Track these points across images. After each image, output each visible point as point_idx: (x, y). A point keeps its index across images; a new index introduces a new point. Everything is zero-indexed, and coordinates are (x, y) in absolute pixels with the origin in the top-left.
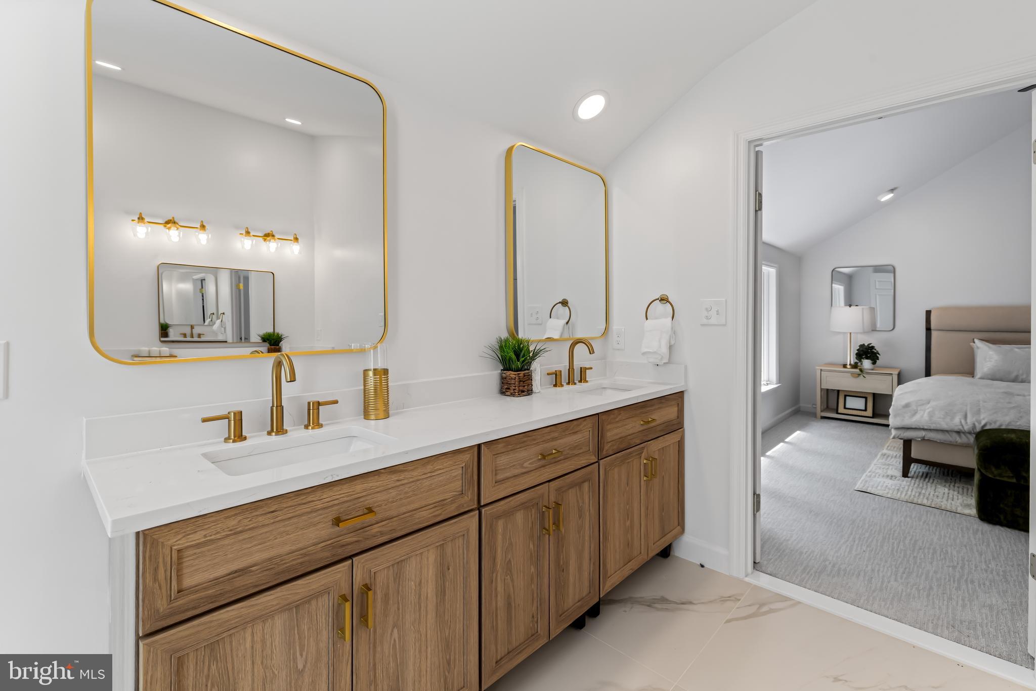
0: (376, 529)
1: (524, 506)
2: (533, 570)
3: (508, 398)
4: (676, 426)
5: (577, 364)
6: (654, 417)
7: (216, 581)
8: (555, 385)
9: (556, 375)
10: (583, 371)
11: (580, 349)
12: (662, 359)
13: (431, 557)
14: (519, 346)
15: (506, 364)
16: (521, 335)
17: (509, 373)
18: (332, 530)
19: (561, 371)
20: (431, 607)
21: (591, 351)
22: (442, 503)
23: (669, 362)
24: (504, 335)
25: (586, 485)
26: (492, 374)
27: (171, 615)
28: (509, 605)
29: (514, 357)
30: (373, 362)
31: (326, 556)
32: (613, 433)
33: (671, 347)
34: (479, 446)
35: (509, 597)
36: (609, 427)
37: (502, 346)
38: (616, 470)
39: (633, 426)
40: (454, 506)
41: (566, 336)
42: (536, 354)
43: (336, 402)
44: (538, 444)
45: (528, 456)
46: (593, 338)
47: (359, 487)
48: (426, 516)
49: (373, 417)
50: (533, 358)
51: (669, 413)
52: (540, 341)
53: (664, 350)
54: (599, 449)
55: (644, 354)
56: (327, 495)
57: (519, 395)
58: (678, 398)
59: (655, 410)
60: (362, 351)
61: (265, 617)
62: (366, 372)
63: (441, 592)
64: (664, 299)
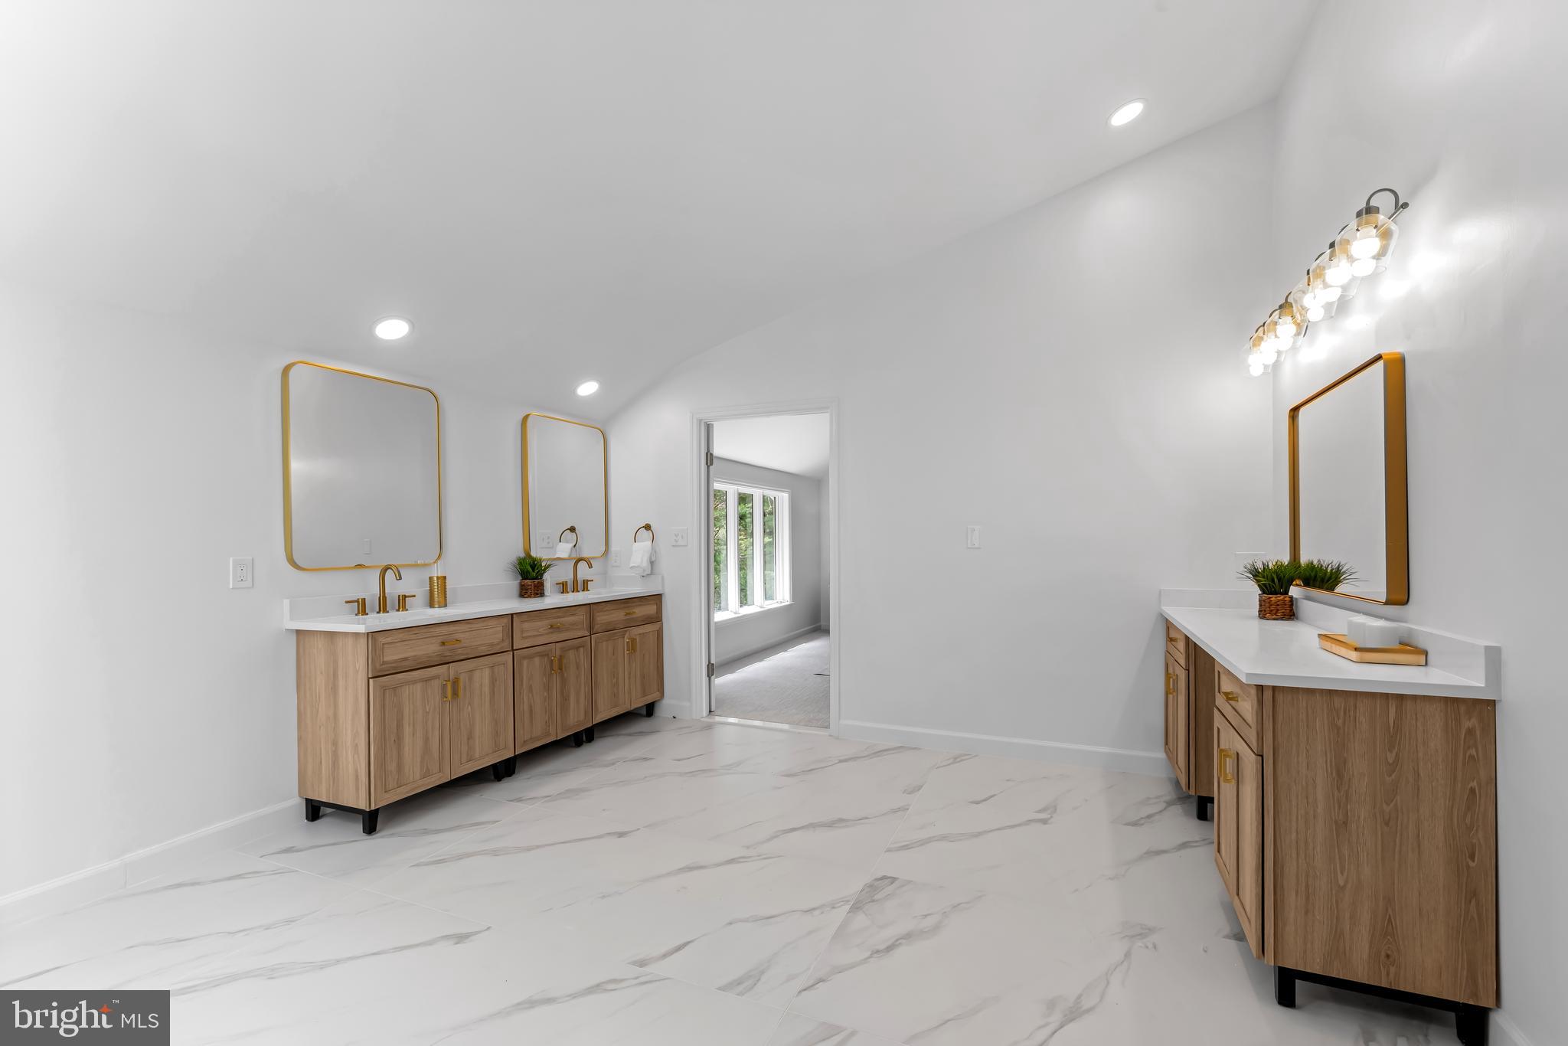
0: (460, 651)
1: (541, 655)
2: (546, 694)
3: (526, 600)
4: (657, 618)
5: (581, 576)
6: (634, 610)
7: (396, 661)
8: (562, 593)
9: (563, 584)
10: (586, 583)
11: (582, 565)
12: (644, 571)
13: (487, 672)
14: (534, 562)
15: (524, 575)
16: (533, 554)
17: (526, 581)
18: (441, 648)
19: (567, 582)
20: (488, 699)
21: (590, 566)
22: (492, 645)
23: (652, 573)
24: (522, 555)
25: (582, 650)
26: (513, 584)
27: (380, 671)
28: (531, 711)
29: (530, 569)
30: (436, 572)
31: (438, 660)
32: (602, 618)
33: (652, 563)
34: (512, 615)
35: (531, 707)
36: (598, 614)
37: (521, 562)
38: (604, 643)
39: (618, 616)
40: (499, 647)
41: (574, 555)
42: (547, 567)
43: (414, 596)
44: (548, 619)
45: (542, 625)
46: (594, 558)
47: (452, 628)
48: (484, 650)
49: (437, 606)
50: (544, 571)
51: (650, 609)
52: (548, 560)
53: (645, 564)
54: (591, 628)
55: (632, 567)
56: (439, 630)
57: (535, 597)
58: (657, 598)
59: (636, 606)
60: (425, 565)
61: (414, 682)
62: (431, 578)
63: (493, 693)
64: (648, 527)
